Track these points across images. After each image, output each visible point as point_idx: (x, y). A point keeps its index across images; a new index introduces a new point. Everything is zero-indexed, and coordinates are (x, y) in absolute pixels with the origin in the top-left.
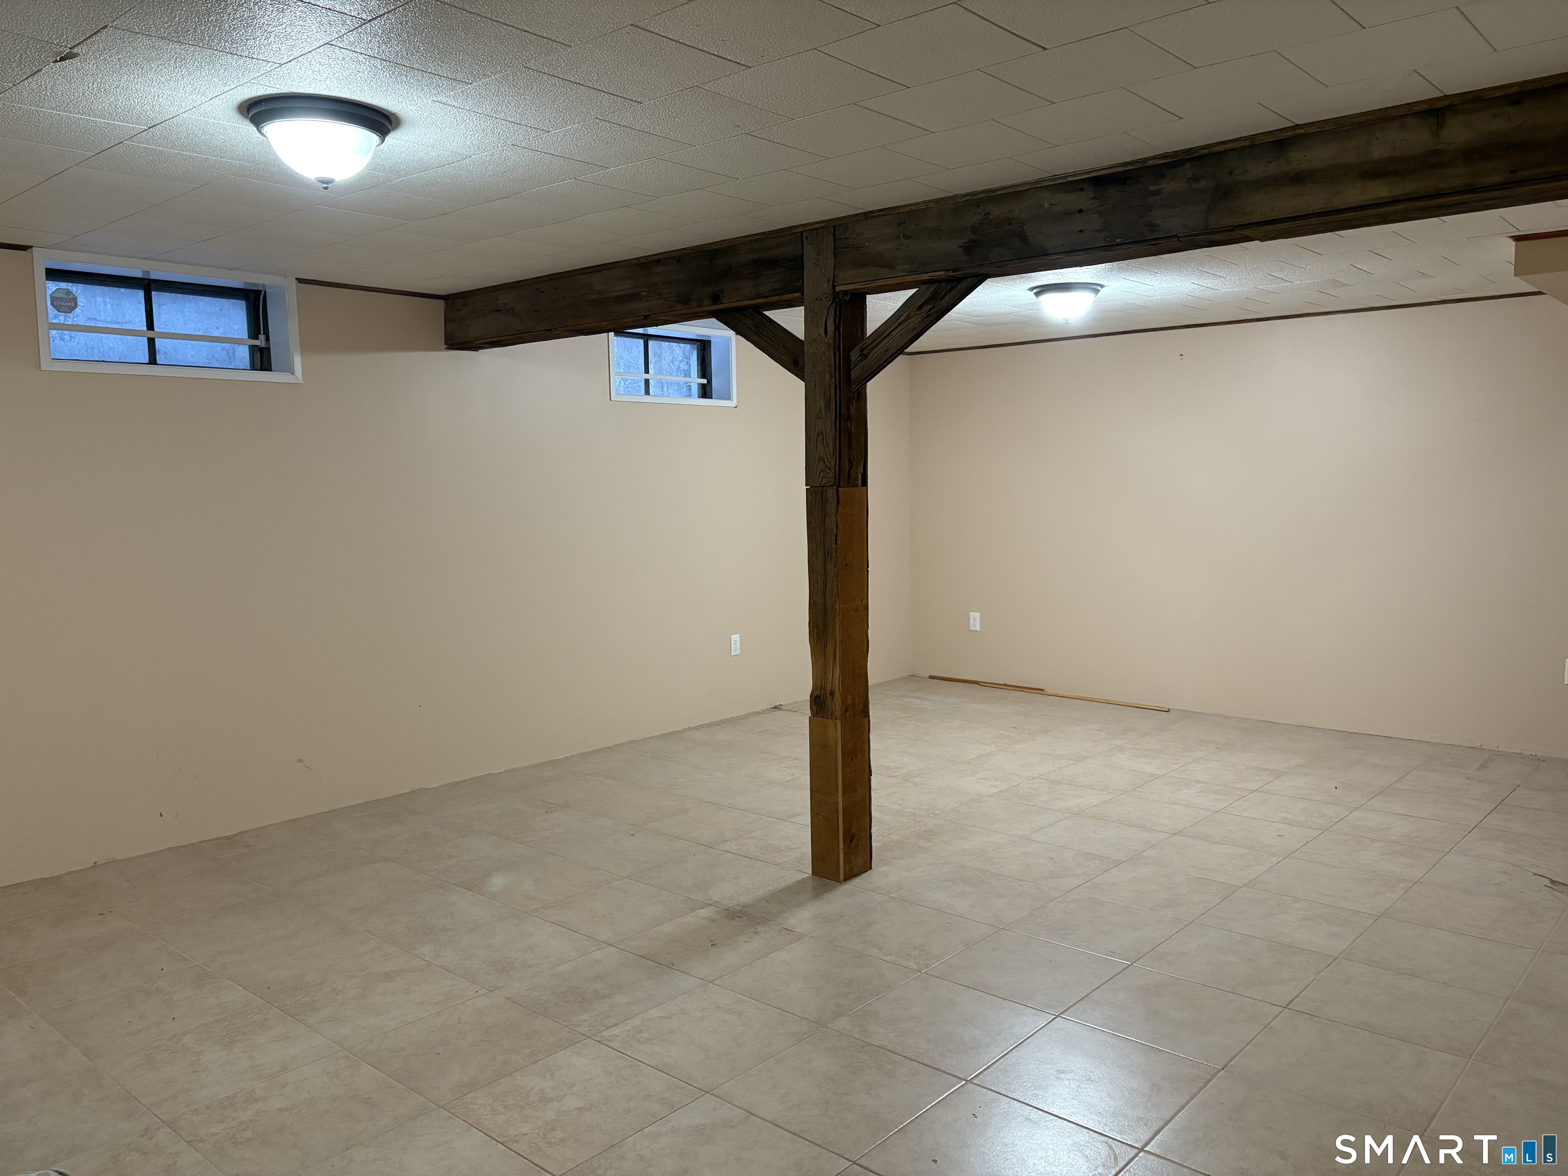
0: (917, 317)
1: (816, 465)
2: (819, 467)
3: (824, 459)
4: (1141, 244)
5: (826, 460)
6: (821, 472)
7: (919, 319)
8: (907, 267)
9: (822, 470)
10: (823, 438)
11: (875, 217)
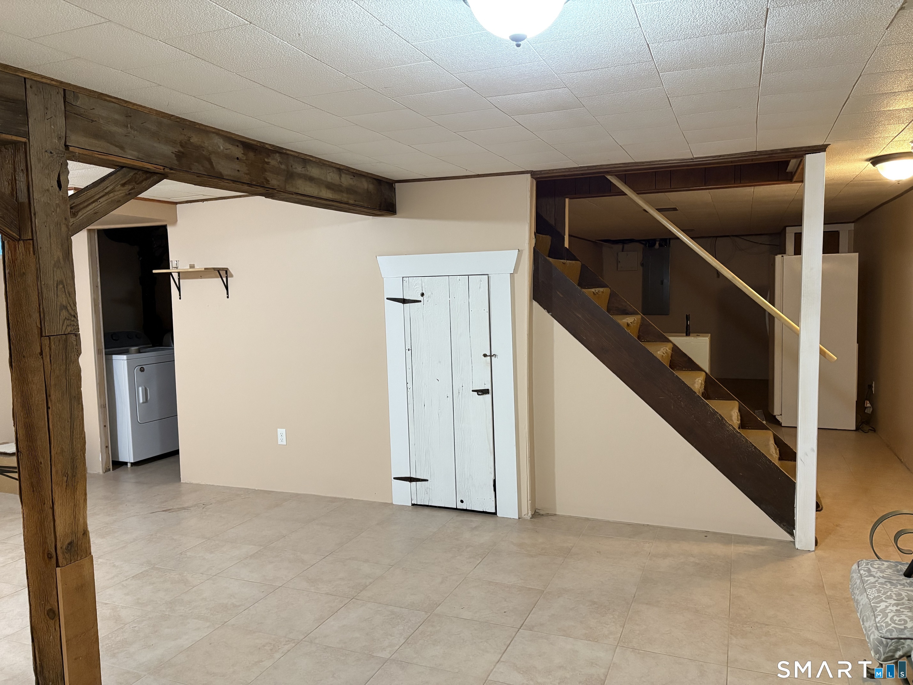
0: (120, 192)
1: (58, 314)
2: (62, 314)
3: (66, 307)
4: (263, 189)
5: (69, 308)
6: (64, 320)
7: (123, 194)
8: (135, 153)
9: (66, 318)
10: (64, 287)
11: (105, 100)
